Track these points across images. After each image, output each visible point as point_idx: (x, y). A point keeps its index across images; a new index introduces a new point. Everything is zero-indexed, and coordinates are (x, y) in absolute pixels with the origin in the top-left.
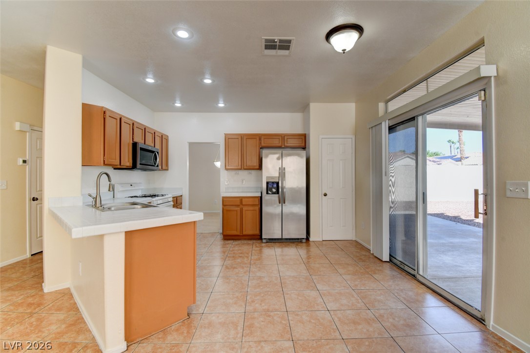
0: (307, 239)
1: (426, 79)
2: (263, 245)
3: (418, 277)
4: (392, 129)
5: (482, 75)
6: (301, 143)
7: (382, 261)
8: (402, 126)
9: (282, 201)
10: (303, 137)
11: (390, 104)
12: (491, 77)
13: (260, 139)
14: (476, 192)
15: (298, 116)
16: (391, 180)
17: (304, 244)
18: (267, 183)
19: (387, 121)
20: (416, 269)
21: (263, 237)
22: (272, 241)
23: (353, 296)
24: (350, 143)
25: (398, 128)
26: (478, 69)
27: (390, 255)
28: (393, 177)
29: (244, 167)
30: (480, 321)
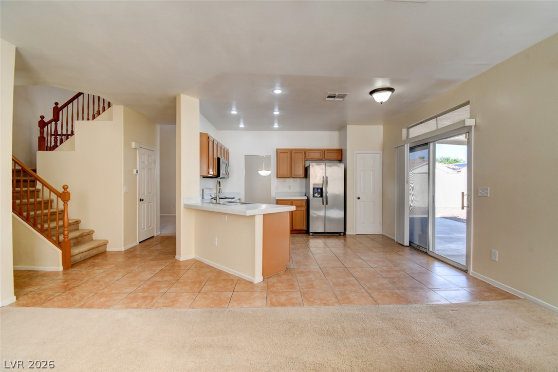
0: (345, 234)
1: (436, 117)
2: (310, 237)
3: (429, 253)
4: (412, 149)
5: (466, 125)
6: (339, 156)
7: (403, 246)
8: (419, 148)
9: (325, 202)
10: (340, 152)
11: (411, 130)
12: (472, 126)
13: (305, 153)
14: (463, 193)
15: (335, 134)
16: (411, 186)
17: (342, 237)
18: (314, 189)
19: (409, 144)
20: (428, 248)
21: (310, 231)
22: (317, 234)
23: (386, 262)
24: (378, 158)
25: (417, 149)
26: (464, 121)
27: (410, 242)
28: (412, 184)
29: (291, 176)
30: (465, 271)
